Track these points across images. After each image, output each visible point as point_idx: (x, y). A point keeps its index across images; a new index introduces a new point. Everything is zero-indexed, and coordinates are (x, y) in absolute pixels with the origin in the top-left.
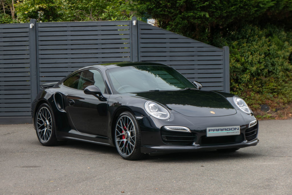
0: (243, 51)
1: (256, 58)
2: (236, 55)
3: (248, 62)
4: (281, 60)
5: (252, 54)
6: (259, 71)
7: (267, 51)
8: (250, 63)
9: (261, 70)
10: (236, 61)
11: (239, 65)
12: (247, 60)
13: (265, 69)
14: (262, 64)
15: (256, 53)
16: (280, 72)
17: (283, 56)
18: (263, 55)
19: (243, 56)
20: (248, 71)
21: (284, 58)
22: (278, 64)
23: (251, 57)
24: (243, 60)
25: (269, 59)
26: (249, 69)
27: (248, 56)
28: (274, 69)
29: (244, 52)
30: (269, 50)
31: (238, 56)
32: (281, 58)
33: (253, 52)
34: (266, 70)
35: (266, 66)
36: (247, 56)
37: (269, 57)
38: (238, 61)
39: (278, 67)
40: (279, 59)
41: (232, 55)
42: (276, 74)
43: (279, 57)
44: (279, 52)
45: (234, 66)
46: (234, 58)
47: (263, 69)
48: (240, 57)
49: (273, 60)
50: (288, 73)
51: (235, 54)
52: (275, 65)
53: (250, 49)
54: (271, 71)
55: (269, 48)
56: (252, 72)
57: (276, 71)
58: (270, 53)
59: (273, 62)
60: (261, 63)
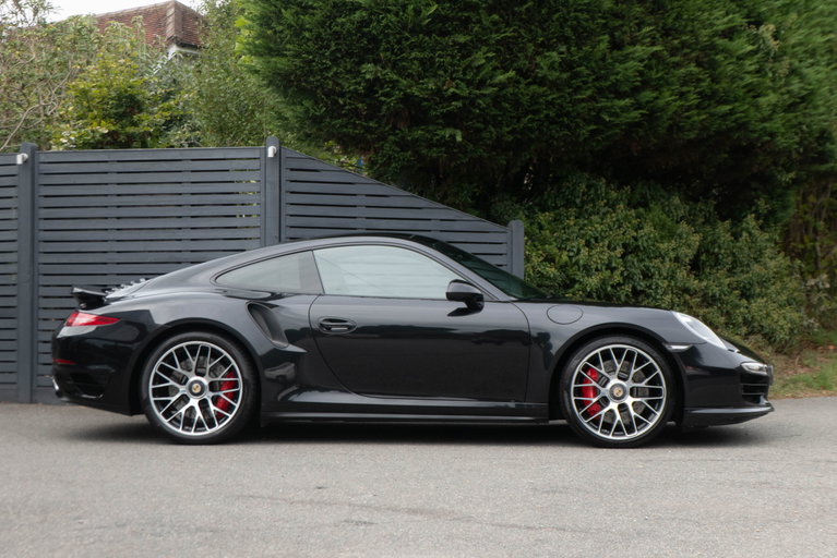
0: (565, 236)
1: (600, 255)
2: (547, 246)
3: (577, 263)
4: (668, 264)
5: (588, 244)
6: (609, 288)
7: (632, 240)
8: (585, 266)
9: (612, 286)
10: (545, 260)
11: (551, 271)
12: (574, 260)
13: (624, 284)
14: (618, 272)
15: (601, 244)
16: (665, 293)
17: (672, 255)
18: (620, 251)
19: (565, 249)
20: (577, 286)
21: (677, 259)
22: (660, 275)
23: (584, 251)
24: (565, 258)
25: (635, 260)
26: (581, 283)
27: (579, 250)
28: (650, 287)
29: (568, 240)
30: (636, 239)
31: (552, 249)
32: (667, 259)
33: (592, 241)
34: (628, 288)
35: (628, 278)
36: (575, 250)
37: (637, 256)
38: (550, 259)
39: (659, 282)
40: (662, 263)
41: (535, 246)
42: (655, 298)
43: (663, 258)
44: (664, 246)
45: (539, 272)
46: (540, 252)
47: (619, 284)
48: (556, 251)
49: (647, 263)
50: (687, 297)
51: (543, 245)
52: (651, 277)
53: (582, 232)
54: (643, 292)
55: (635, 234)
56: (588, 289)
57: (656, 293)
58: (638, 247)
59: (648, 268)
60: (615, 268)
